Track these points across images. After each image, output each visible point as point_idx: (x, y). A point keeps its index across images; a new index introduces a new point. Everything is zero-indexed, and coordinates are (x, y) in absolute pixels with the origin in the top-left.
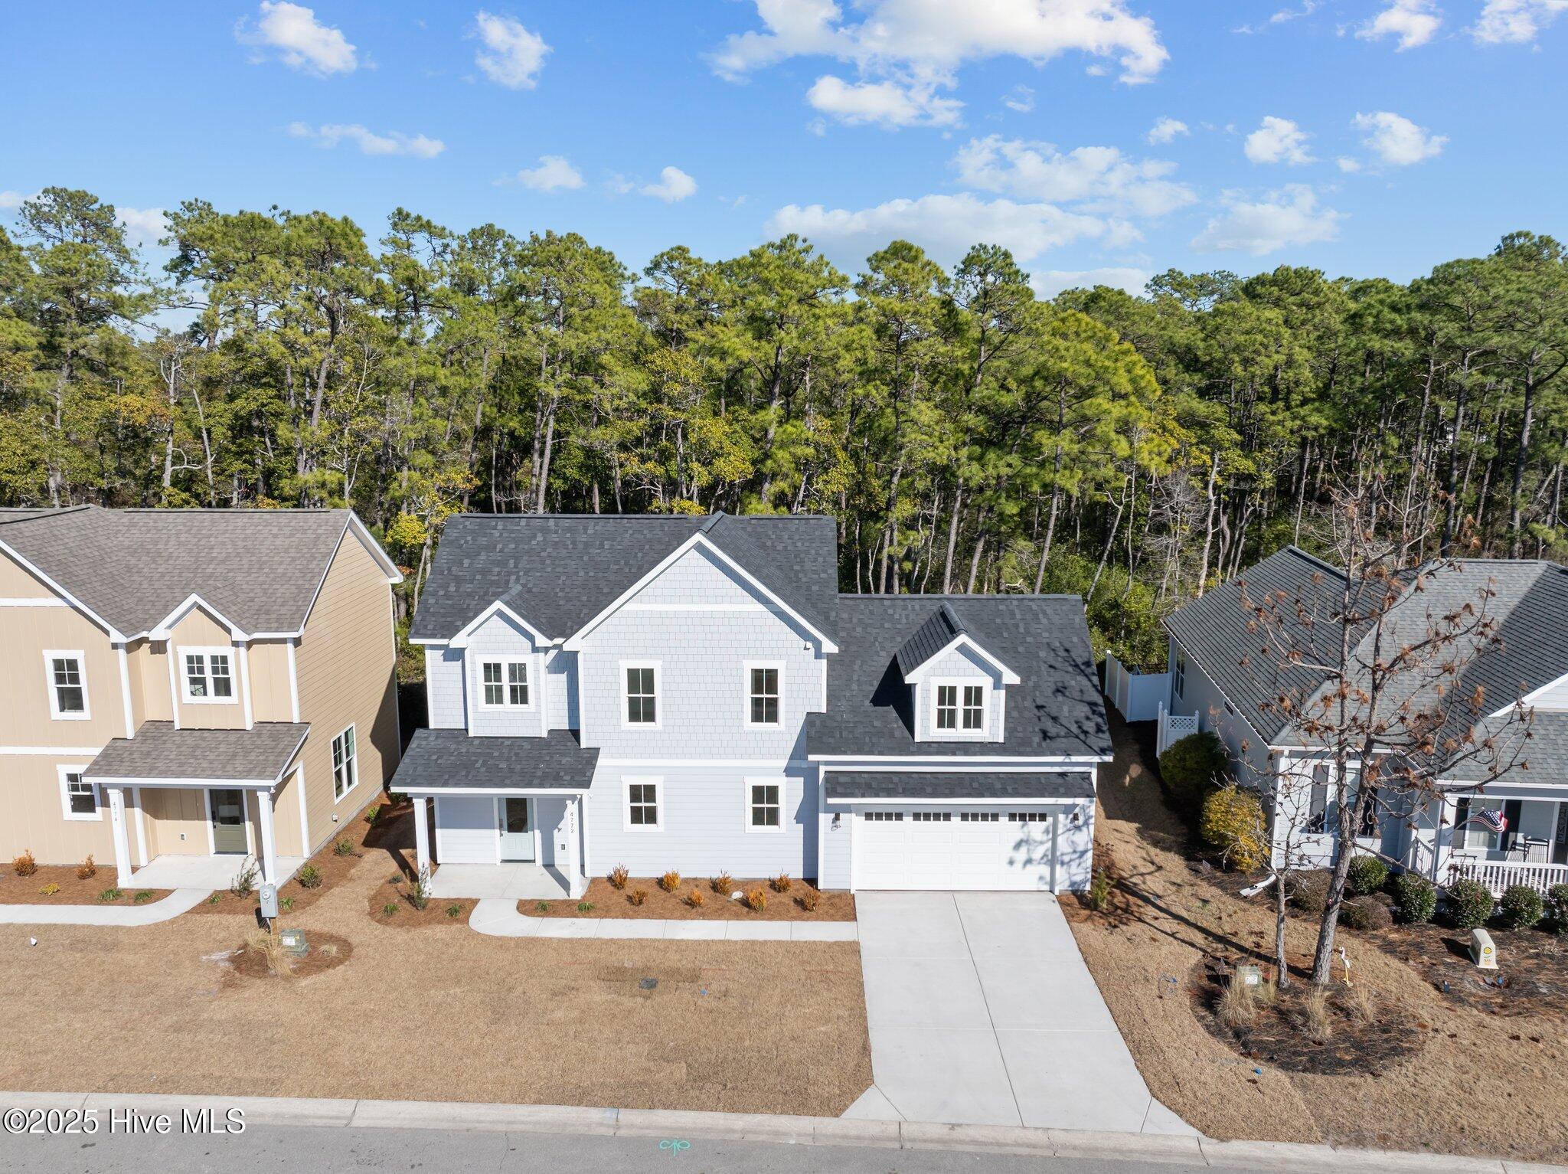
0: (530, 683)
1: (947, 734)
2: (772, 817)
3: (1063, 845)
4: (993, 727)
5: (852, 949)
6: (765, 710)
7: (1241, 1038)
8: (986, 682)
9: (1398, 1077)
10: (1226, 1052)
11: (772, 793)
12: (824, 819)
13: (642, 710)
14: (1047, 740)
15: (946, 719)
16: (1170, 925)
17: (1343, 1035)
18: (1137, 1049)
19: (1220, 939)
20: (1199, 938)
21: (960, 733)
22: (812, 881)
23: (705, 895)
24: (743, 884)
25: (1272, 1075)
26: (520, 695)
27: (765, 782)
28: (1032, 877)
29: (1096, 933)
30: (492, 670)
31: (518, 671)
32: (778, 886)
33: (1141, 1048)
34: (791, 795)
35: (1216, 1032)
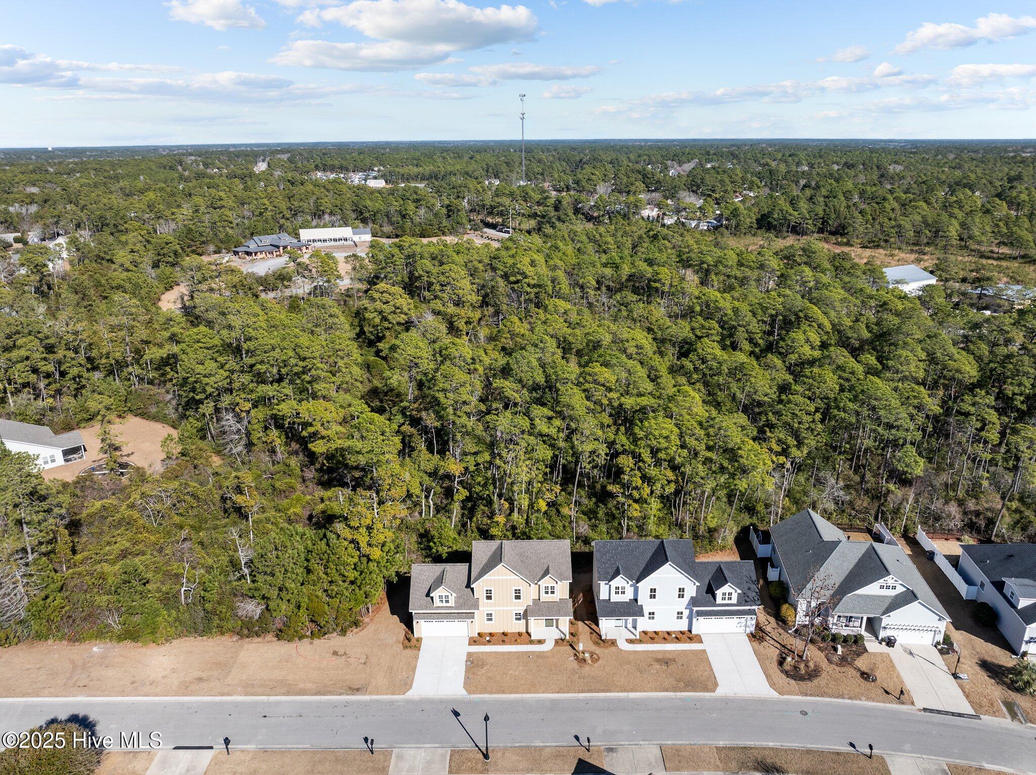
0: (626, 590)
1: (724, 602)
2: (681, 618)
3: (749, 623)
4: (734, 600)
5: (704, 651)
6: (681, 596)
7: (786, 673)
8: (733, 591)
9: (816, 681)
10: (784, 676)
11: (682, 613)
12: (694, 620)
13: (653, 597)
14: (746, 602)
15: (724, 599)
16: (772, 642)
17: (806, 672)
18: (767, 677)
19: (783, 646)
20: (778, 646)
21: (727, 602)
22: (690, 631)
23: (666, 636)
24: (674, 632)
25: (792, 682)
26: (623, 593)
27: (680, 611)
28: (742, 630)
29: (756, 644)
30: (617, 588)
31: (623, 588)
32: (682, 633)
33: (768, 676)
34: (686, 613)
35: (782, 672)
